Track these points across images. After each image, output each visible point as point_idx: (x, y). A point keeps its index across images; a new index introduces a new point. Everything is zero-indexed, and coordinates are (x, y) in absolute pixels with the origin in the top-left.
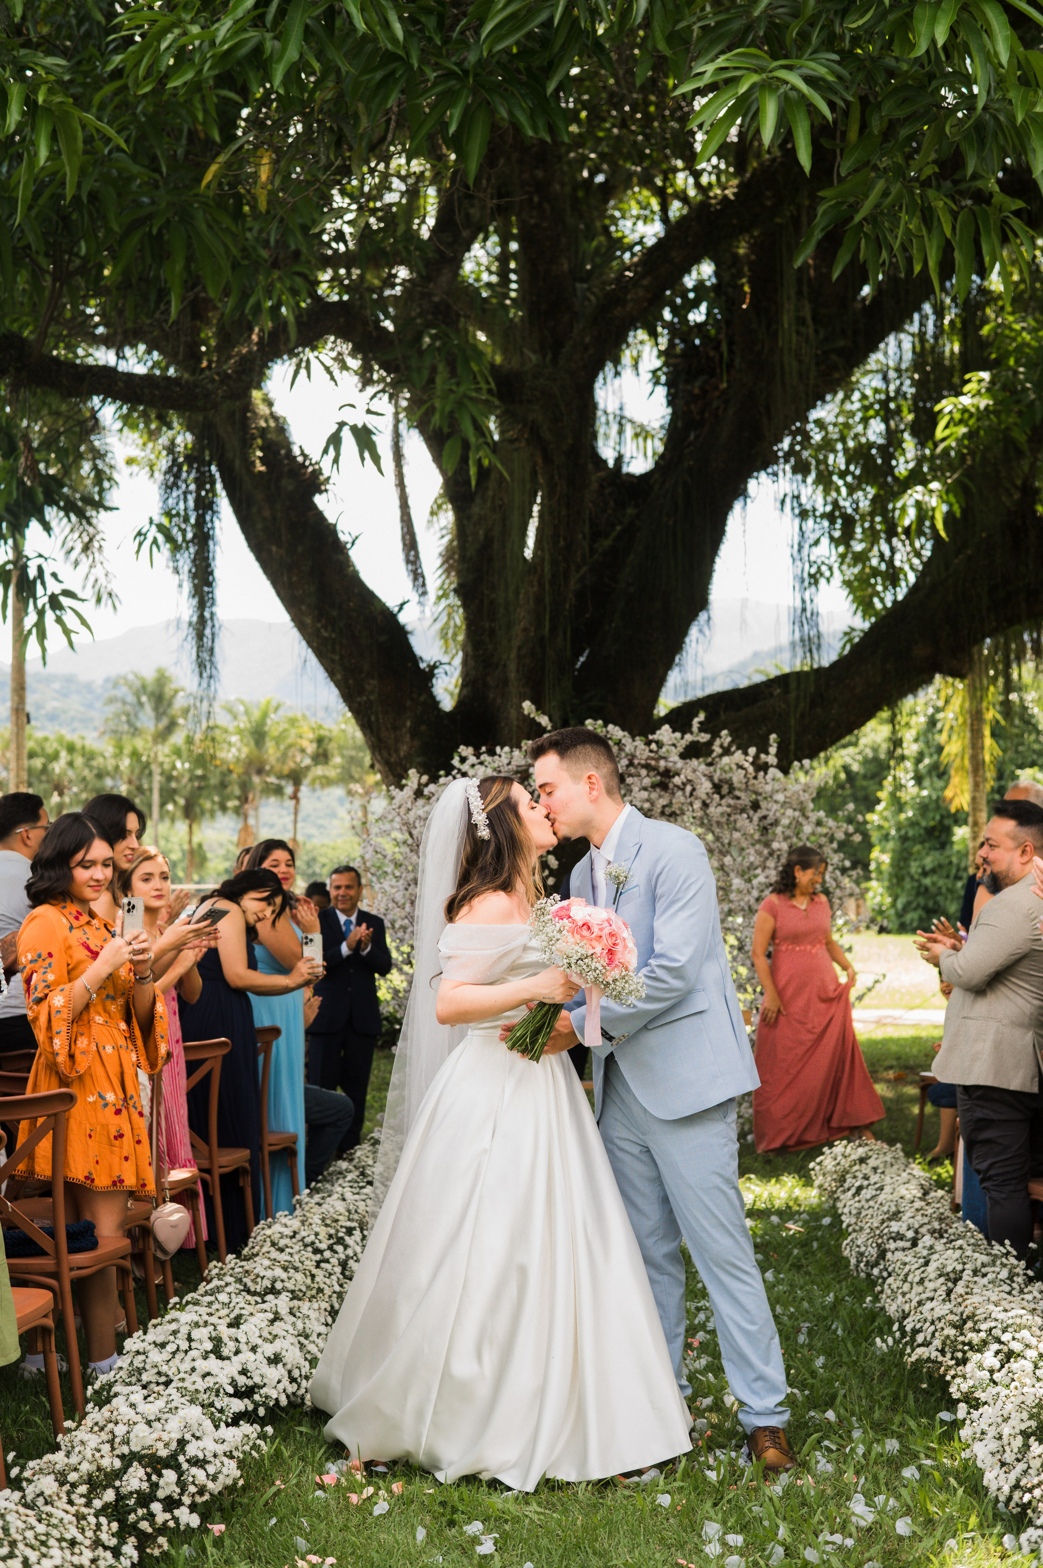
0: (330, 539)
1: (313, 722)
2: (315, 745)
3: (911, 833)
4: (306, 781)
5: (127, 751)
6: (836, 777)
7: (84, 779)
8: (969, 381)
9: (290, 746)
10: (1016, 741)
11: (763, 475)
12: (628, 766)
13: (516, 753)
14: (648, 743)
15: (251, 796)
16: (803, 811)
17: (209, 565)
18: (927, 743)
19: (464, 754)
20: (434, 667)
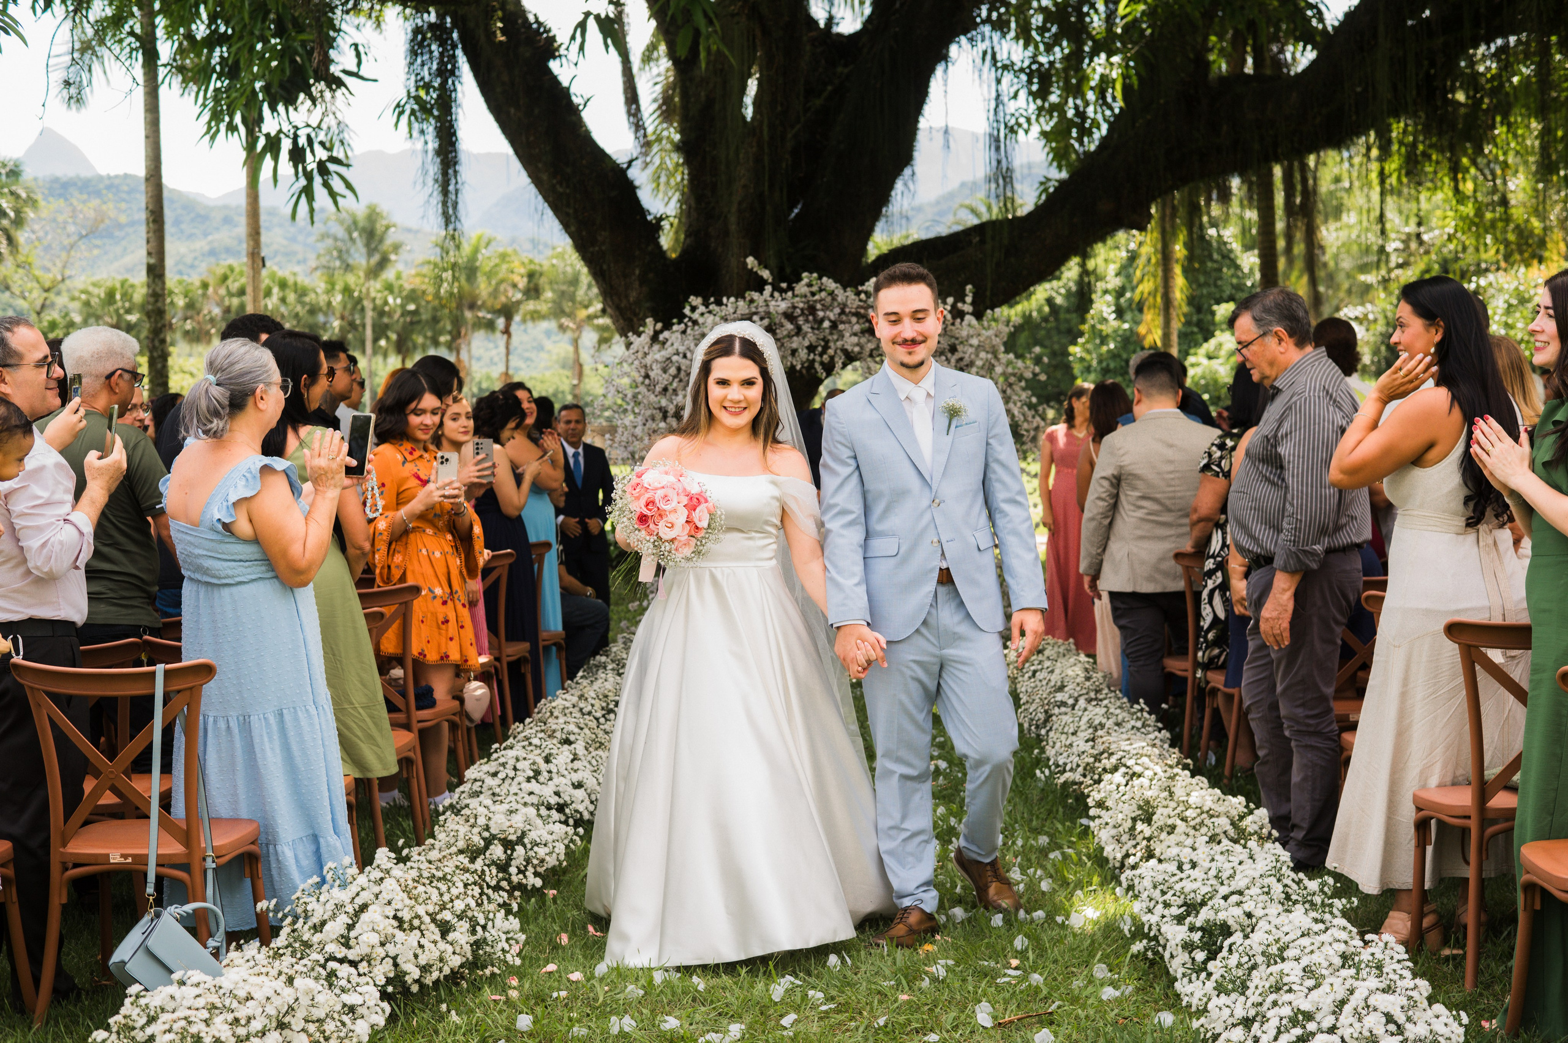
0: (564, 102)
1: (525, 256)
2: (525, 280)
3: (1112, 365)
4: (517, 318)
5: (339, 287)
6: (1040, 310)
7: (297, 315)
9: (502, 281)
10: (1214, 274)
11: (963, 39)
12: (840, 315)
13: (741, 303)
14: (858, 294)
15: (463, 331)
16: (995, 354)
17: (452, 126)
18: (1126, 278)
19: (694, 303)
20: (661, 219)
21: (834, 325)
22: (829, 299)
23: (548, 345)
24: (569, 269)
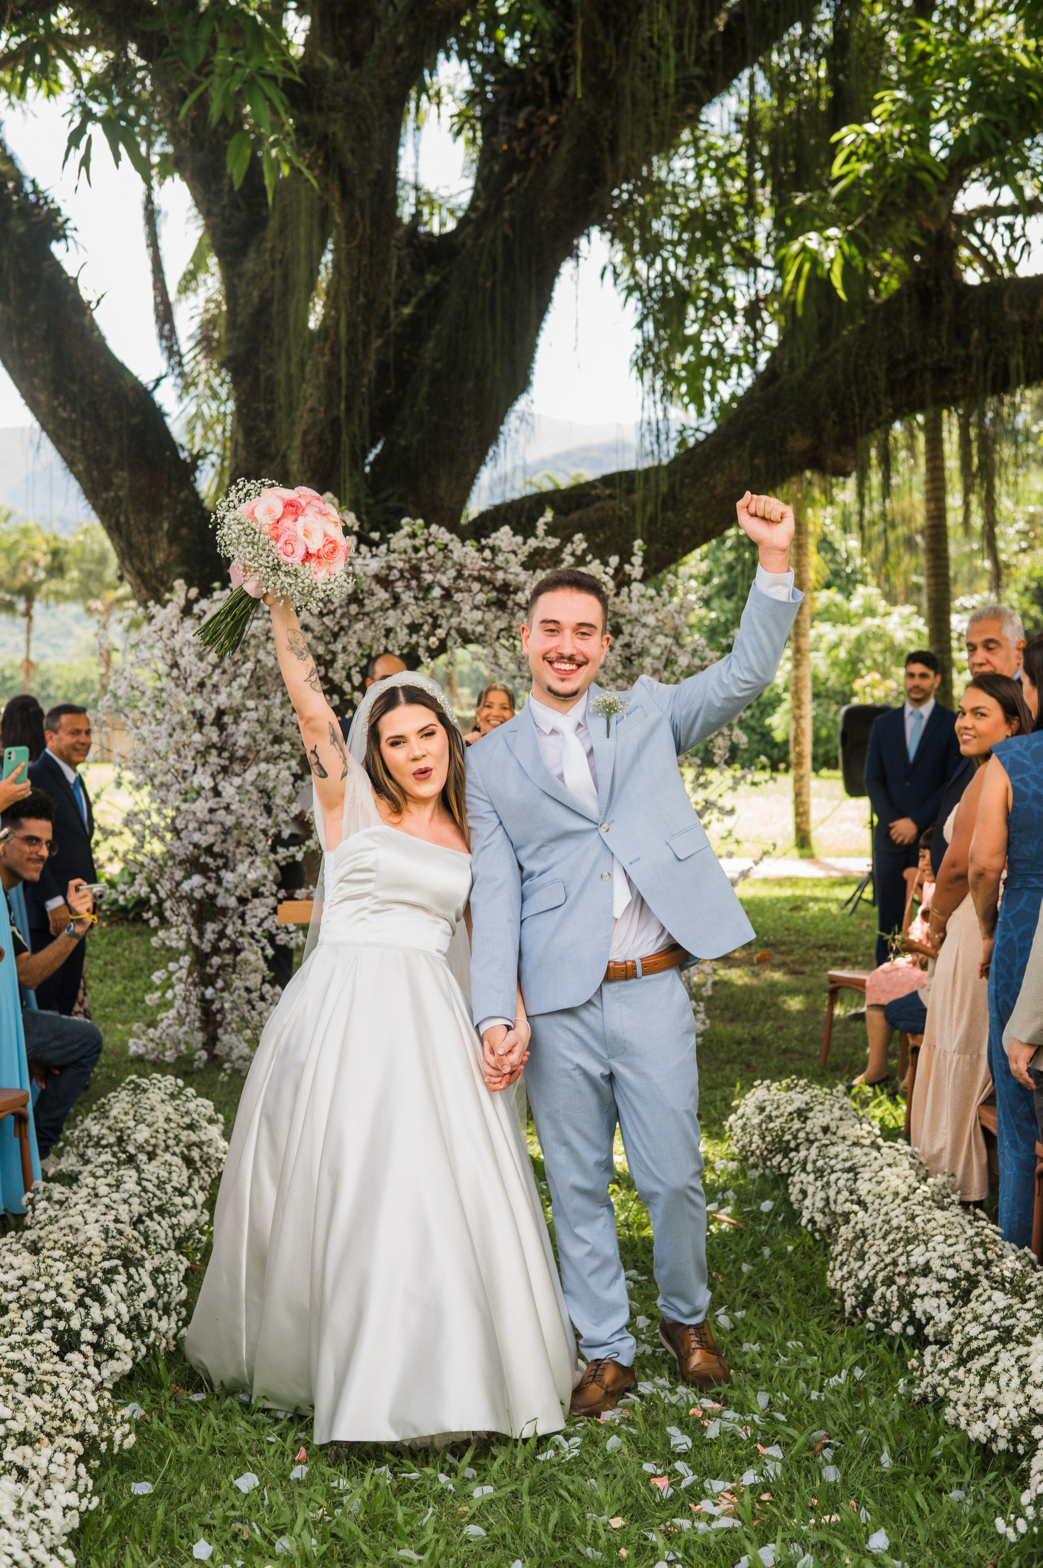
0: (70, 297)
1: (49, 533)
2: (49, 558)
4: (38, 597)
8: (881, 101)
9: (22, 558)
11: (595, 232)
12: (455, 579)
14: (481, 550)
18: (716, 561)
20: (197, 457)
21: (447, 595)
22: (440, 557)
23: (78, 631)
24: (96, 547)
